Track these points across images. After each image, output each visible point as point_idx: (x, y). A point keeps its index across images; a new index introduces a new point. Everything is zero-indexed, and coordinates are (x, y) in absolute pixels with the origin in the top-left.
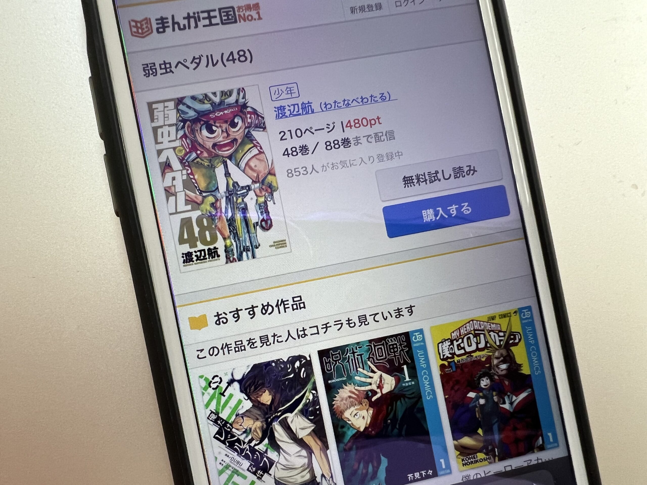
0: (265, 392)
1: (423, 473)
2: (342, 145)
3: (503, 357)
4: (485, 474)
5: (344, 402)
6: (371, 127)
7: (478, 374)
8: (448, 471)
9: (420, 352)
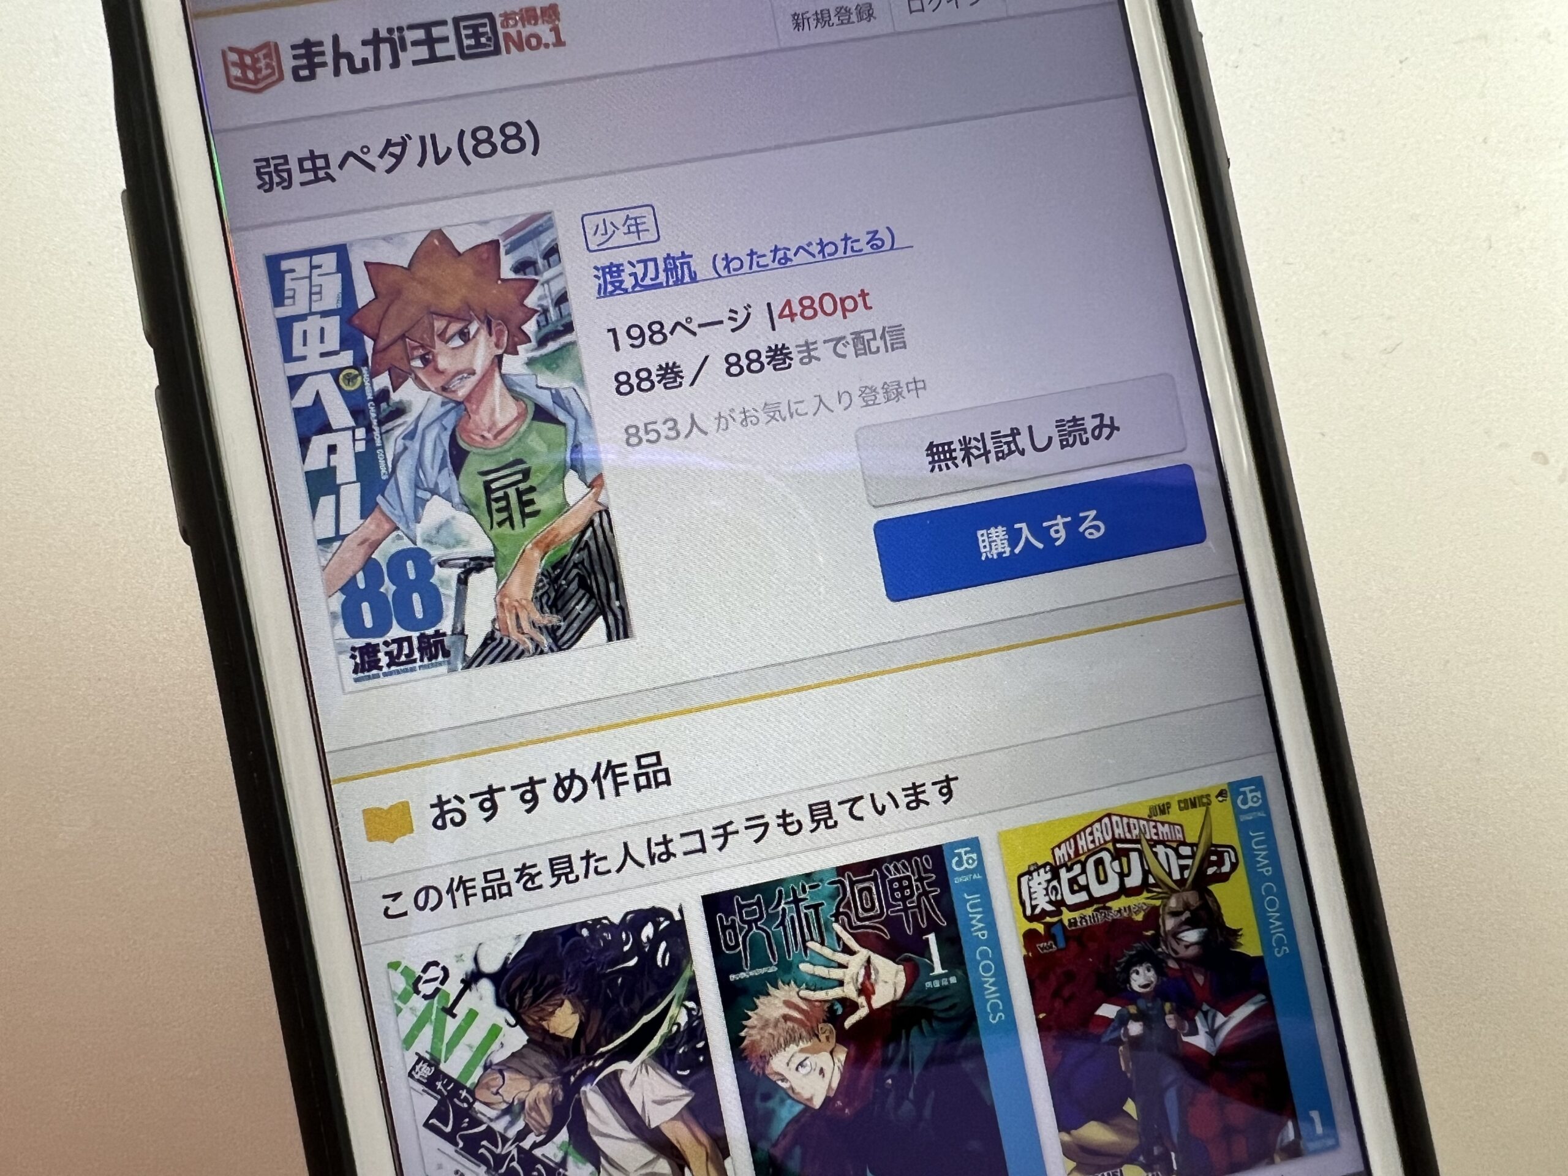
0: (561, 1005)
2: (769, 363)
3: (1192, 912)
5: (771, 1030)
6: (845, 317)
7: (1124, 956)
9: (972, 899)
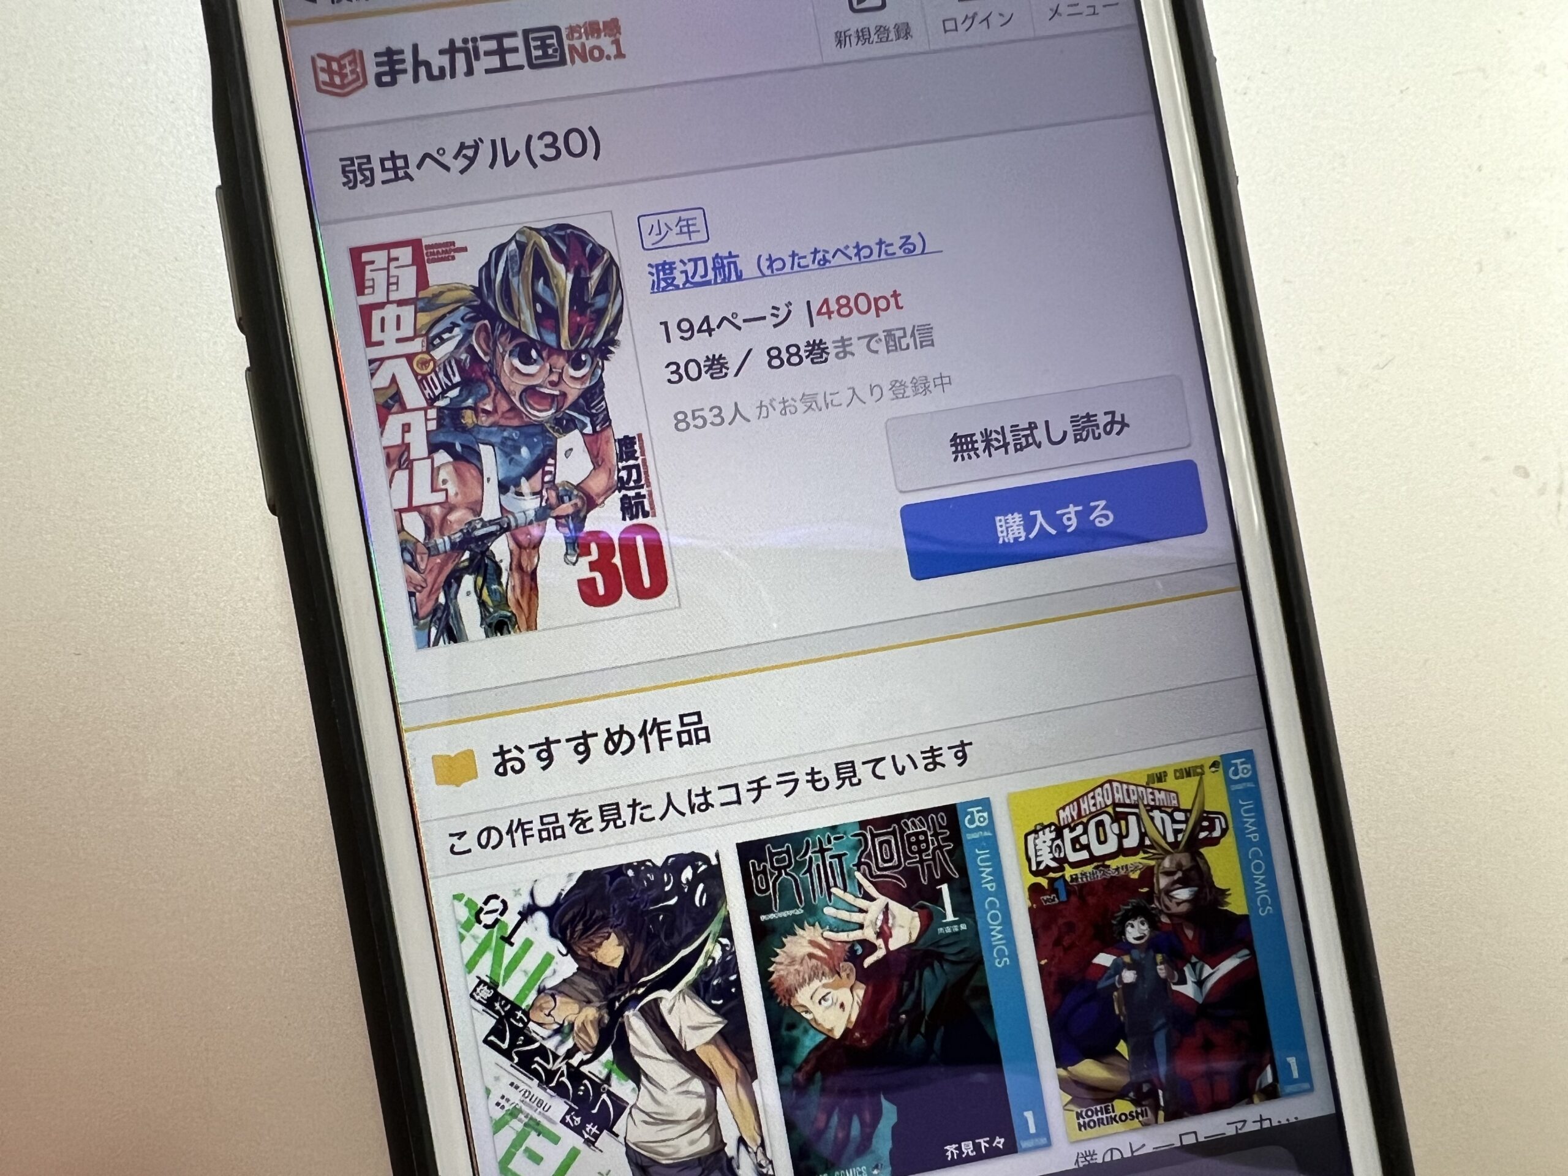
0: (608, 938)
1: (983, 1144)
2: (807, 357)
3: (1184, 872)
4: (1132, 1152)
5: (797, 967)
6: (878, 316)
7: (1120, 910)
8: (1044, 1141)
9: (983, 854)
